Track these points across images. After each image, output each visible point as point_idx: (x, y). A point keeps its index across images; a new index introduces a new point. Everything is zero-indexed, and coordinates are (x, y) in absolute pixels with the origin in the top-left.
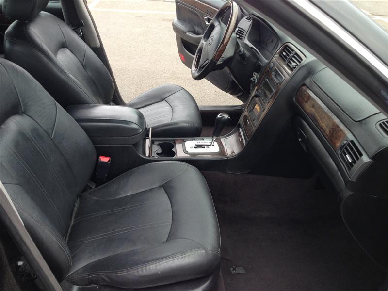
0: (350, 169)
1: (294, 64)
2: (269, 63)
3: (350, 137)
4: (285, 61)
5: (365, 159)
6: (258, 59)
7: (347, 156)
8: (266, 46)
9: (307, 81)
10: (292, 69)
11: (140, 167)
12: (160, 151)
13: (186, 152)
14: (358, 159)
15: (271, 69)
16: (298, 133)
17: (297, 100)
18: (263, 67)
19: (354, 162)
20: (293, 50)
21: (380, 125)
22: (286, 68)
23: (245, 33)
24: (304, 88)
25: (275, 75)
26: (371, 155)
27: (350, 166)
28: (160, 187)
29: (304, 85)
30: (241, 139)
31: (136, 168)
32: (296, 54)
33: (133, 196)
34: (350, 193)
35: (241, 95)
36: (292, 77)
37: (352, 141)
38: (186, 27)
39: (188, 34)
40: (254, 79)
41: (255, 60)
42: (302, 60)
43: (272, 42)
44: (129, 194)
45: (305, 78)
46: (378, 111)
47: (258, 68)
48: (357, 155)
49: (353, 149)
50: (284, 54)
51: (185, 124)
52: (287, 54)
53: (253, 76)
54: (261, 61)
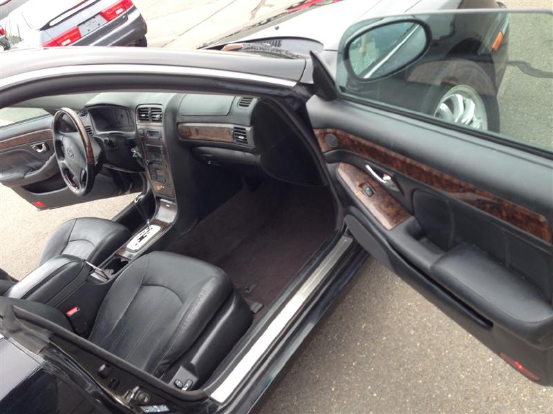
0: (247, 143)
1: (157, 116)
2: (137, 132)
3: (232, 126)
4: (148, 120)
5: (248, 129)
6: (124, 138)
7: (240, 137)
8: (120, 124)
9: (178, 120)
10: (159, 121)
11: (109, 291)
12: (112, 271)
13: (136, 251)
14: (245, 133)
15: (143, 134)
16: (204, 159)
17: (184, 138)
18: (135, 139)
19: (245, 136)
20: (147, 108)
21: (240, 105)
22: (155, 124)
23: (92, 128)
24: (180, 126)
25: (151, 135)
26: (249, 124)
27: (245, 141)
28: (141, 288)
29: (178, 123)
30: (169, 204)
31: (107, 296)
32: (152, 108)
33: (126, 314)
34: (259, 156)
35: (133, 188)
36: (165, 126)
37: (235, 128)
38: (18, 172)
39: (27, 176)
40: (136, 154)
41: (123, 141)
42: (160, 109)
43: (122, 116)
44: (121, 317)
45: (174, 119)
46: (233, 97)
47: (132, 143)
48: (243, 132)
49: (239, 131)
50: (143, 115)
51: (110, 237)
52: (145, 114)
53: (133, 153)
54: (129, 136)
